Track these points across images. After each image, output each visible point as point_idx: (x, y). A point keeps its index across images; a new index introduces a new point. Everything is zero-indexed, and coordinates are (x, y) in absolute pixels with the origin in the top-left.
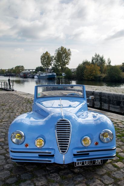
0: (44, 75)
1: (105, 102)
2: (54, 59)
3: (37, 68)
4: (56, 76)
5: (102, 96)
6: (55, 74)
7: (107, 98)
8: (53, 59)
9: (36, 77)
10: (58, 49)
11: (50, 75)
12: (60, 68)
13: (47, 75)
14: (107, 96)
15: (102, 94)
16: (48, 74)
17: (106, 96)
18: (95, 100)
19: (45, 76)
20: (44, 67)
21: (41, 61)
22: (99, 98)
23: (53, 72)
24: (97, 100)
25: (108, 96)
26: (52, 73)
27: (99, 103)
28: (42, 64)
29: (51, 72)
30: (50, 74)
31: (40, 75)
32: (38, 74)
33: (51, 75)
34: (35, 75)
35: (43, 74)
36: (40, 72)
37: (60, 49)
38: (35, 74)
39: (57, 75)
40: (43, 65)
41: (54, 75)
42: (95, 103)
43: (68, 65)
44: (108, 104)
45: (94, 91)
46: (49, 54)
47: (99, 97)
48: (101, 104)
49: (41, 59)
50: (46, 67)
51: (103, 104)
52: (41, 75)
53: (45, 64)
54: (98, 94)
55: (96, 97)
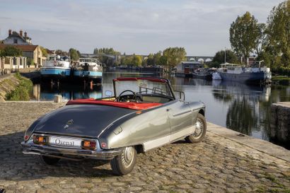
0: (238, 71)
2: (264, 33)
3: (217, 54)
6: (268, 70)
8: (262, 31)
9: (215, 76)
10: (280, 5)
11: (253, 73)
12: (282, 54)
16: (248, 70)
19: (241, 74)
20: (237, 51)
21: (231, 35)
23: (263, 65)
28: (233, 44)
29: (255, 64)
31: (226, 71)
32: (220, 69)
33: (257, 73)
34: (215, 71)
35: (233, 69)
36: (227, 64)
37: (286, 6)
38: (213, 68)
40: (236, 46)
46: (253, 18)
49: (231, 30)
50: (243, 51)
52: (229, 72)
53: (240, 43)
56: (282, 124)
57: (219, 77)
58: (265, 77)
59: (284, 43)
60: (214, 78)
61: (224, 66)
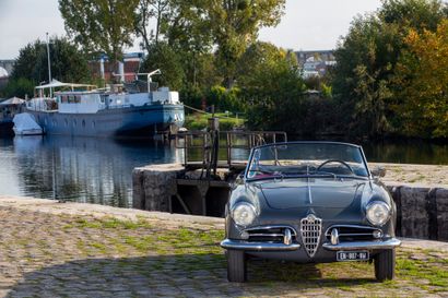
0: (90, 105)
3: (26, 53)
4: (179, 117)
5: (440, 208)
6: (174, 97)
9: (23, 123)
11: (133, 109)
12: (214, 48)
13: (112, 105)
15: (440, 196)
16: (119, 101)
19: (100, 113)
20: (85, 43)
22: (423, 221)
23: (159, 82)
24: (417, 232)
26: (153, 89)
28: (72, 22)
30: (140, 99)
31: (54, 105)
32: (38, 102)
33: (143, 109)
34: (19, 108)
35: (76, 100)
36: (55, 83)
38: (15, 101)
39: (191, 103)
40: (80, 27)
43: (270, 22)
47: (424, 216)
52: (64, 108)
53: (91, 18)
54: (422, 199)
55: (413, 218)
56: (152, 204)
57: (39, 127)
58: (166, 118)
59: (219, 16)
60: (18, 129)
61: (47, 92)
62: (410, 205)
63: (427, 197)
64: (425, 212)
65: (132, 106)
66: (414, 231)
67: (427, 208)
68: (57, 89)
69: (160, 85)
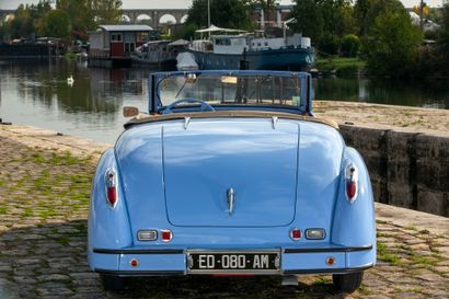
0: (237, 47)
1: (430, 185)
4: (310, 60)
5: (419, 153)
6: (307, 42)
7: (436, 164)
9: (186, 61)
12: (354, 2)
13: (255, 47)
14: (437, 153)
15: (420, 141)
16: (260, 44)
17: (433, 155)
18: (393, 173)
19: (244, 54)
22: (405, 165)
23: (294, 29)
24: (399, 176)
25: (442, 153)
26: (290, 34)
27: (407, 189)
29: (278, 33)
30: (277, 43)
31: (210, 47)
32: (198, 44)
33: (279, 52)
34: (182, 49)
35: (228, 42)
36: (213, 28)
38: (181, 42)
41: (303, 52)
42: (393, 188)
44: (440, 194)
45: (386, 131)
47: (405, 159)
48: (415, 192)
51: (420, 194)
52: (218, 50)
54: (404, 143)
55: (396, 161)
57: (196, 65)
60: (180, 66)
61: (206, 35)
62: (394, 148)
63: (409, 142)
64: (406, 156)
65: (270, 49)
66: (397, 173)
67: (408, 152)
68: (214, 33)
69: (295, 32)
